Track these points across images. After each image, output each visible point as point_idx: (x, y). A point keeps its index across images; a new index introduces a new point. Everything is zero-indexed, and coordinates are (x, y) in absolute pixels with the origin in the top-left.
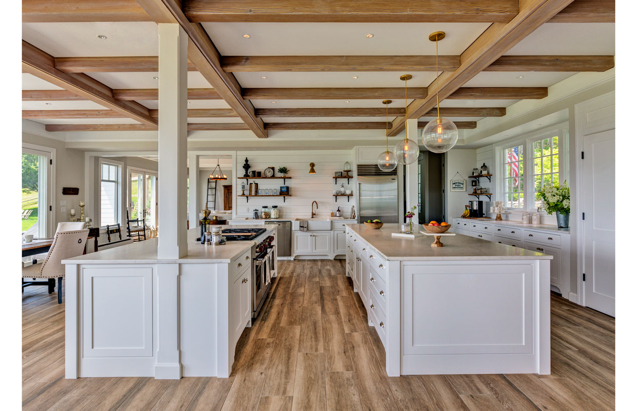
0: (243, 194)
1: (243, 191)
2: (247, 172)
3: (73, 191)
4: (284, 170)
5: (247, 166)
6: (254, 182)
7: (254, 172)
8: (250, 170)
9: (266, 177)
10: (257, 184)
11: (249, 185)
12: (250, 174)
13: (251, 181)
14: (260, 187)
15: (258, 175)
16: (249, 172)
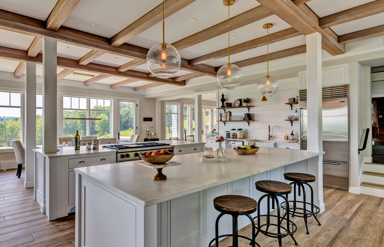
0: (221, 120)
1: (221, 118)
2: (223, 104)
3: (149, 119)
4: (248, 101)
5: (223, 100)
6: (229, 111)
7: (227, 104)
8: (225, 102)
9: (235, 107)
10: (230, 113)
11: (226, 113)
12: (225, 105)
13: (227, 110)
14: (232, 114)
15: (230, 105)
16: (224, 104)
